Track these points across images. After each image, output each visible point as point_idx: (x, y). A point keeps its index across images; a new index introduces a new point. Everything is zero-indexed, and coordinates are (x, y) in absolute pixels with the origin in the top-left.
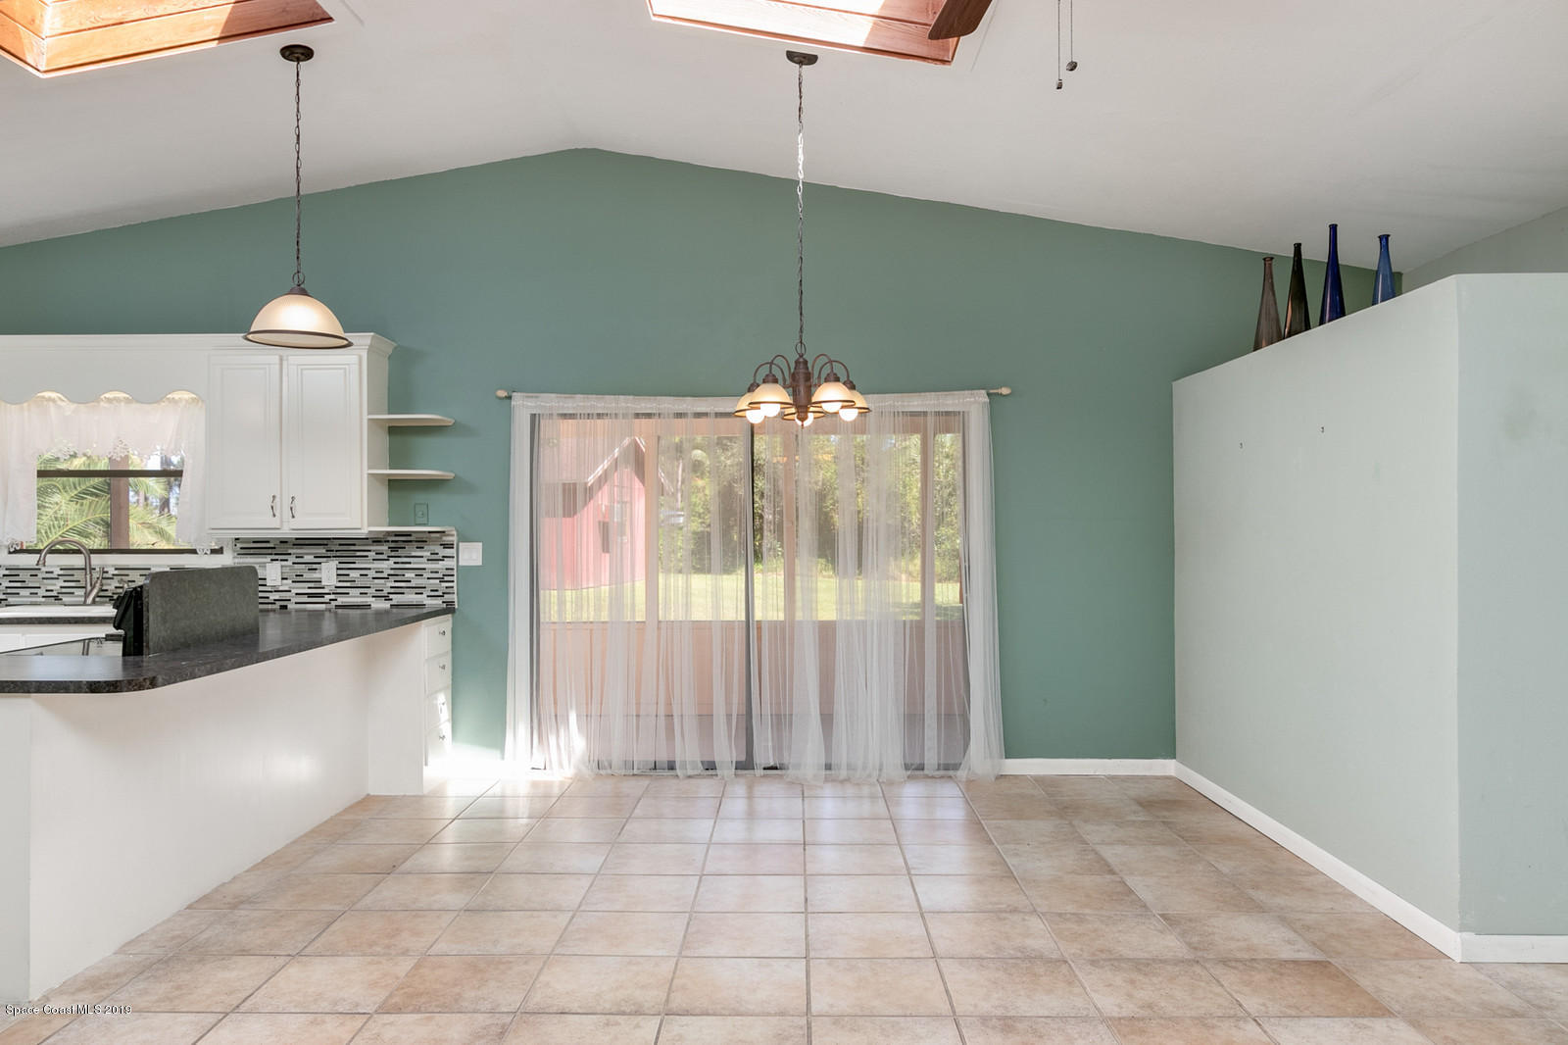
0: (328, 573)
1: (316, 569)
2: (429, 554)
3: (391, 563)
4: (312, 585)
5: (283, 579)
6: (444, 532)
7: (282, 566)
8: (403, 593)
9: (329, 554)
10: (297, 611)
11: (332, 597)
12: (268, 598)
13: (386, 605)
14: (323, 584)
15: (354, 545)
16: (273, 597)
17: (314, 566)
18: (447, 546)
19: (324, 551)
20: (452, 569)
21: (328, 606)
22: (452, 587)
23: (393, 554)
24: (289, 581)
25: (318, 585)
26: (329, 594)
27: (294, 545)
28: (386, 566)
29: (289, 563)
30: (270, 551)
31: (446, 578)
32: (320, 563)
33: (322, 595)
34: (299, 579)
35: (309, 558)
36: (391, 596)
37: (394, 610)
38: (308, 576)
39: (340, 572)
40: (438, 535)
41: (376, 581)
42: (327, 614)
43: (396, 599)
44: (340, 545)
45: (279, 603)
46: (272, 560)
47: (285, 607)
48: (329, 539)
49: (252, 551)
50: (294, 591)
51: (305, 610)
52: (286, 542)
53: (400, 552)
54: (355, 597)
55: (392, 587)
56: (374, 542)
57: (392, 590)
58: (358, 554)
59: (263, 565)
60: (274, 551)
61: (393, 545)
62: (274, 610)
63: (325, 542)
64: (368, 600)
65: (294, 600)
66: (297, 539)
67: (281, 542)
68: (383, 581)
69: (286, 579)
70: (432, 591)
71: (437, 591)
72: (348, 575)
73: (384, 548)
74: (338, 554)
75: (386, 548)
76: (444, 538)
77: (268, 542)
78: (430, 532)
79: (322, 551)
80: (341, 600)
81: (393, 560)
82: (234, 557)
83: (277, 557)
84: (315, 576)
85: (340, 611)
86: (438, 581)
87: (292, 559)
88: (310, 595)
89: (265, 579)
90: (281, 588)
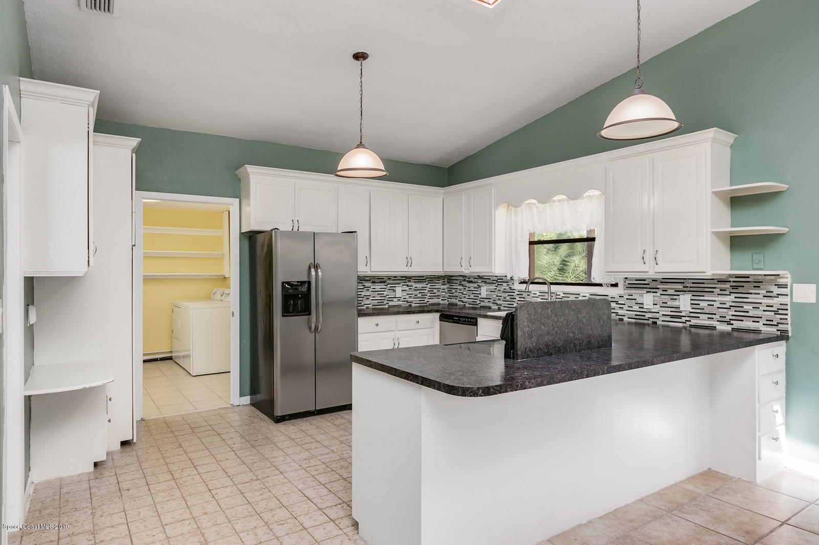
0: (685, 302)
1: (676, 299)
2: (765, 292)
3: (732, 297)
4: (673, 310)
5: (654, 304)
6: (779, 275)
7: (653, 296)
8: (742, 321)
9: (685, 289)
10: (663, 326)
11: (688, 319)
12: (645, 316)
13: (729, 328)
14: (681, 309)
15: (704, 283)
16: (648, 315)
17: (675, 297)
18: (779, 286)
19: (681, 287)
20: (787, 305)
21: (685, 325)
22: (787, 319)
23: (734, 291)
24: (658, 306)
25: (677, 310)
26: (686, 317)
27: (661, 282)
28: (729, 299)
29: (658, 294)
30: (646, 286)
31: (780, 312)
32: (679, 295)
33: (680, 317)
34: (664, 305)
35: (671, 292)
36: (732, 322)
37: (735, 334)
38: (670, 303)
39: (693, 302)
40: (773, 277)
41: (720, 310)
42: (684, 331)
43: (737, 324)
44: (693, 283)
45: (651, 321)
46: (647, 292)
47: (655, 323)
48: (686, 279)
49: (635, 286)
50: (661, 313)
51: (668, 326)
52: (656, 281)
53: (740, 290)
54: (703, 321)
55: (732, 315)
56: (718, 281)
57: (734, 318)
58: (706, 290)
59: (642, 295)
60: (648, 286)
61: (734, 284)
62: (648, 325)
63: (682, 281)
64: (714, 323)
65: (661, 319)
66: (663, 279)
67: (653, 280)
68: (726, 310)
69: (656, 304)
70: (767, 320)
71: (772, 321)
72: (699, 304)
73: (727, 286)
74: (692, 289)
75: (728, 286)
76: (778, 280)
77: (645, 280)
78: (765, 275)
79: (680, 287)
80: (694, 322)
81: (733, 296)
82: (624, 289)
83: (650, 290)
84: (676, 303)
85: (693, 330)
86: (773, 313)
87: (660, 292)
88: (672, 316)
89: (643, 304)
90: (652, 311)
